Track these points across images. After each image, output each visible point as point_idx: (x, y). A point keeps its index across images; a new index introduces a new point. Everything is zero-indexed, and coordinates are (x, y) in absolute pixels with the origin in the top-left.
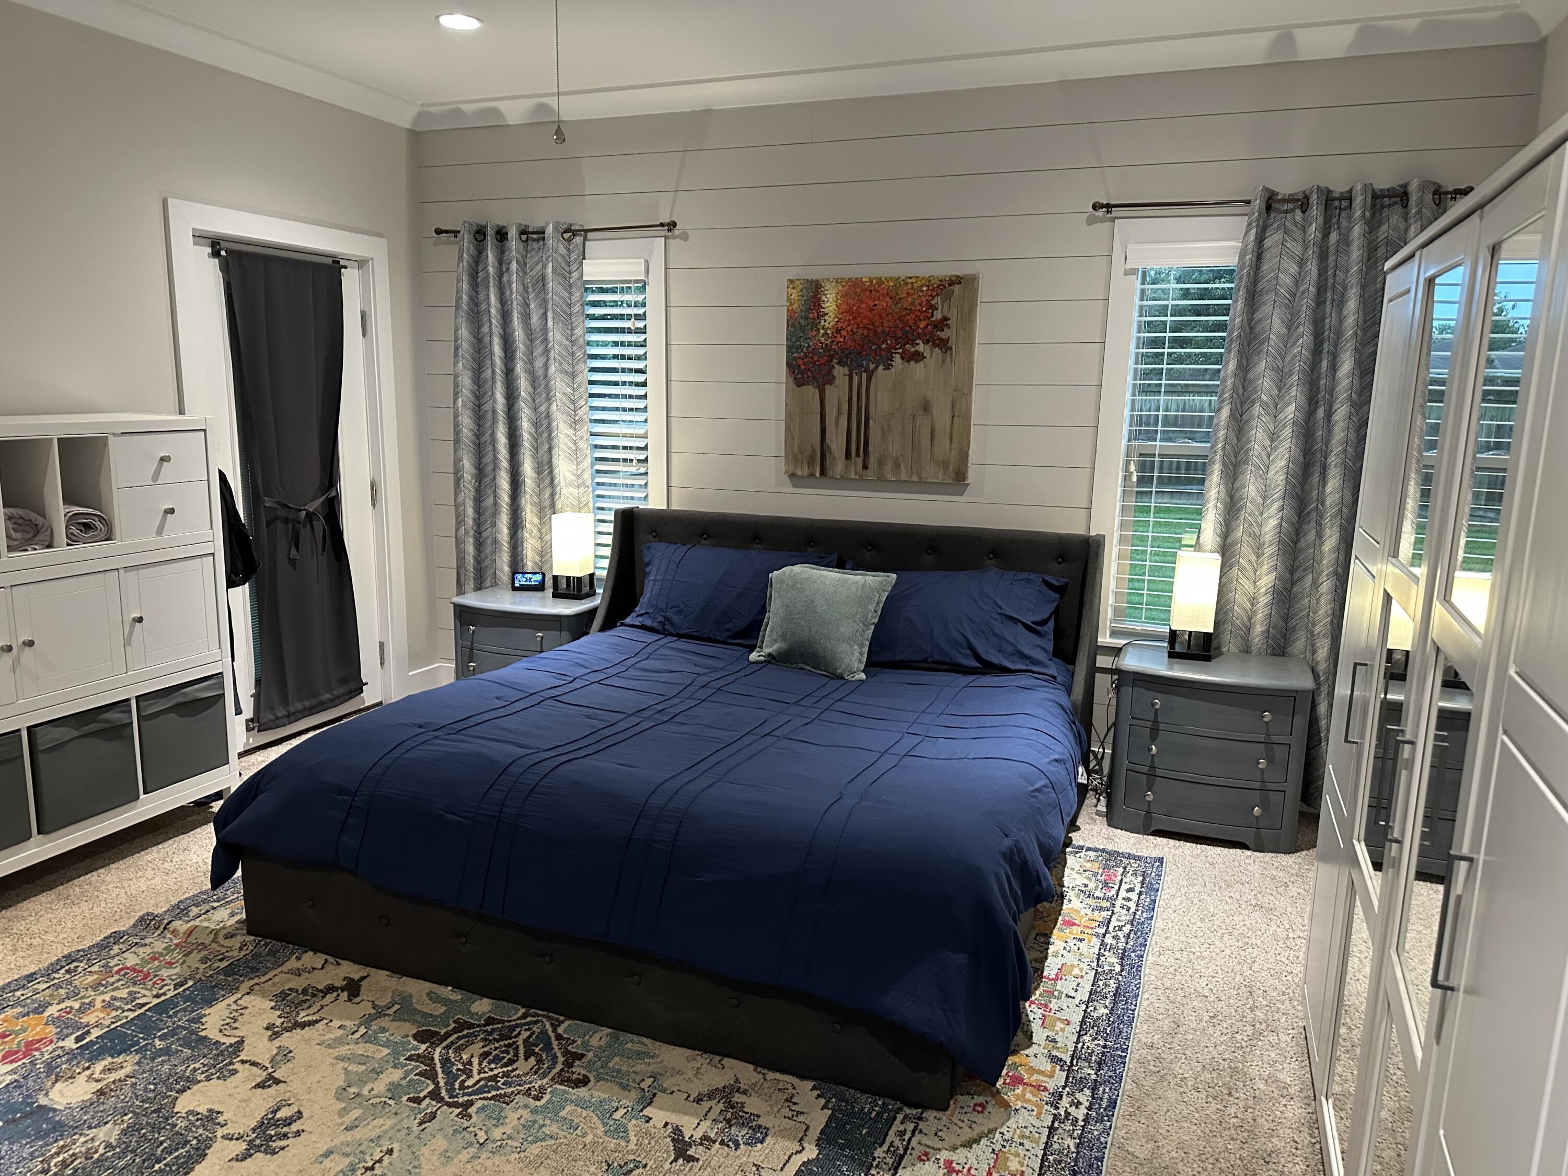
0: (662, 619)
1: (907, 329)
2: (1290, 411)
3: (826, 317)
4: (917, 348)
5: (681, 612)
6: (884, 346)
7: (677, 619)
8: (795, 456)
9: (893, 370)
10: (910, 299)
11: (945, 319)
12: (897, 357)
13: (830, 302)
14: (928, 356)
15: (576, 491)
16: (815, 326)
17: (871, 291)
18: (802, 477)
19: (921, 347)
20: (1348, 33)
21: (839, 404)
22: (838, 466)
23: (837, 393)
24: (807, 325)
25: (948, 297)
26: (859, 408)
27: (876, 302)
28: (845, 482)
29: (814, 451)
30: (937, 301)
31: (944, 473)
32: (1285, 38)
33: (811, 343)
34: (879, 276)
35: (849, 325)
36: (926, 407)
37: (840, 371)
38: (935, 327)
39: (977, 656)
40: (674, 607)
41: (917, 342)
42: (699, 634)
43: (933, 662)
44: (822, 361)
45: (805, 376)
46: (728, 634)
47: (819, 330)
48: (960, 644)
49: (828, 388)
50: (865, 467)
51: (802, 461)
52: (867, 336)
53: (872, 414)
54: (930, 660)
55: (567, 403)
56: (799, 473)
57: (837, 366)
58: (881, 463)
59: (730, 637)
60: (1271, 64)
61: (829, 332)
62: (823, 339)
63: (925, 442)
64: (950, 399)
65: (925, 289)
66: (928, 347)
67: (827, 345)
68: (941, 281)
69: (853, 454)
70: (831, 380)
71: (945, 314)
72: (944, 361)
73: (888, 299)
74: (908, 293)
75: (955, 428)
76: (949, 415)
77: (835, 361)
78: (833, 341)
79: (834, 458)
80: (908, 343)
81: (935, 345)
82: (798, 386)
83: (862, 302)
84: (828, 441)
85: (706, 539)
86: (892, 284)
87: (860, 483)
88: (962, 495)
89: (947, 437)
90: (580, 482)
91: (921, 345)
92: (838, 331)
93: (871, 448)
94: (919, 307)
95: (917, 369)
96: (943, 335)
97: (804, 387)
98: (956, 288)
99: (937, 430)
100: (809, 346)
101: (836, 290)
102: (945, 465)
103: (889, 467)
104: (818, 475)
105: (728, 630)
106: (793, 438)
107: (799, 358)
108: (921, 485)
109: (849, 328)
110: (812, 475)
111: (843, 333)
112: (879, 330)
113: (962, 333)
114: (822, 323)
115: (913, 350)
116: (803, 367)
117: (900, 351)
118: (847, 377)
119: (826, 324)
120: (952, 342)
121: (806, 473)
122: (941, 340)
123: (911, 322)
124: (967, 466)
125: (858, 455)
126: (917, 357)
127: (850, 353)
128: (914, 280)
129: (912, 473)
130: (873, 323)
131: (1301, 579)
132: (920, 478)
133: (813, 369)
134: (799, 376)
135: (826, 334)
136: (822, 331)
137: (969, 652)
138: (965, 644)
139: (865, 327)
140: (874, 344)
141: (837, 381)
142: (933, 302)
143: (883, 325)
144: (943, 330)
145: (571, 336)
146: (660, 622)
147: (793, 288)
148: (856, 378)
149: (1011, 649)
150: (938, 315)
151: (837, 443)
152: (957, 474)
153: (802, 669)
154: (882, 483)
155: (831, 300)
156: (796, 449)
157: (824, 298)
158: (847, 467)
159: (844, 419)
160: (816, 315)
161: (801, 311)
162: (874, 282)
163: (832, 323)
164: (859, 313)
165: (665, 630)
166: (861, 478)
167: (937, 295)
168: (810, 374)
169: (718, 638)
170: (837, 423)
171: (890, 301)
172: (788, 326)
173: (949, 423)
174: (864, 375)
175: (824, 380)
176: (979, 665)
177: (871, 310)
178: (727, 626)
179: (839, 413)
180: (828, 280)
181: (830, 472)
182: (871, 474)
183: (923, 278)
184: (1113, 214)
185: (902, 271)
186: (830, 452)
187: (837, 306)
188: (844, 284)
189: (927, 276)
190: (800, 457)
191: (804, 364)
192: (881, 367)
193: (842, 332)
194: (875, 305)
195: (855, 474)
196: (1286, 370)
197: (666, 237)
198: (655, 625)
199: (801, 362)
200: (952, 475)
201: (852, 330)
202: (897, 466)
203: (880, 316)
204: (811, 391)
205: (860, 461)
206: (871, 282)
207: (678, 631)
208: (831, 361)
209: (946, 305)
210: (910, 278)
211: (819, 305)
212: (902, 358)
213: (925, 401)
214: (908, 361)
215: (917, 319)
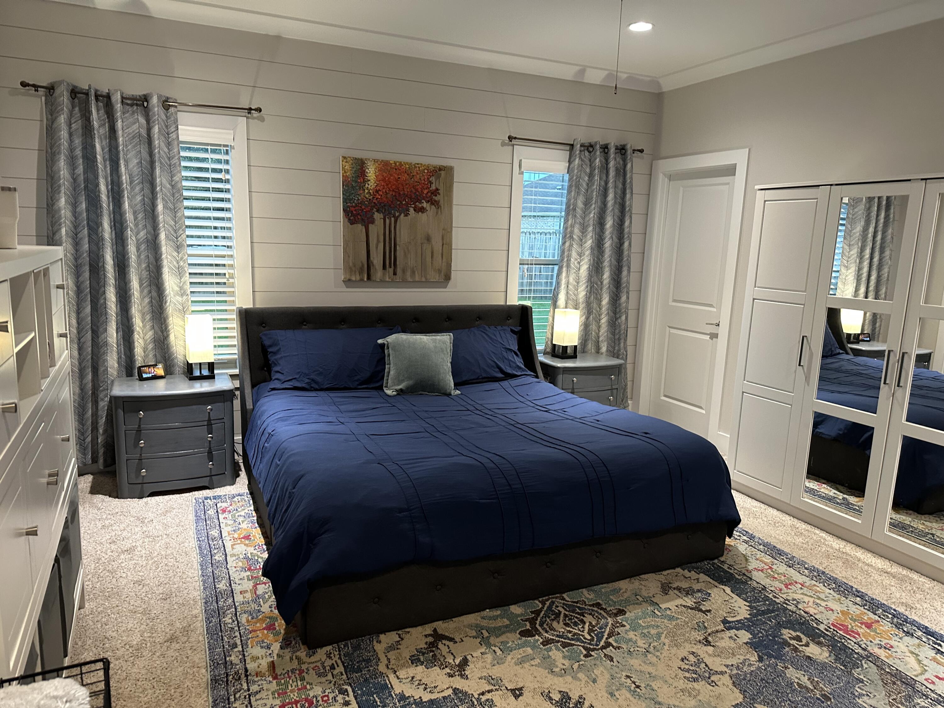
0: (307, 381)
1: (418, 193)
2: (589, 243)
3: (369, 183)
4: (423, 205)
5: (320, 374)
6: (404, 202)
7: (319, 379)
8: (350, 268)
9: (409, 217)
10: (418, 176)
11: (437, 189)
12: (412, 210)
13: (371, 173)
14: (429, 210)
15: (181, 299)
16: (362, 188)
17: (396, 169)
18: (356, 281)
19: (425, 205)
20: (604, 74)
21: (378, 236)
22: (378, 273)
23: (376, 229)
24: (357, 186)
25: (438, 177)
26: (390, 239)
27: (400, 176)
28: (382, 283)
29: (363, 265)
30: (433, 179)
31: (439, 276)
32: (582, 72)
33: (360, 198)
34: (400, 161)
35: (384, 188)
36: (428, 239)
37: (378, 216)
38: (432, 193)
39: (502, 371)
40: (315, 371)
41: (423, 201)
42: (337, 386)
43: (483, 378)
44: (367, 209)
45: (356, 218)
46: (357, 383)
47: (364, 190)
48: (493, 366)
49: (371, 227)
50: (395, 274)
51: (355, 272)
52: (395, 196)
53: (398, 242)
54: (481, 377)
55: (172, 232)
56: (354, 279)
57: (376, 213)
58: (404, 271)
59: (358, 385)
60: (575, 81)
61: (371, 191)
62: (367, 196)
63: (429, 259)
64: (441, 234)
65: (426, 171)
66: (428, 205)
67: (370, 199)
68: (435, 168)
69: (387, 266)
70: (373, 222)
71: (438, 187)
72: (437, 213)
73: (406, 175)
74: (417, 173)
75: (444, 251)
76: (441, 244)
77: (375, 210)
78: (373, 198)
79: (376, 269)
80: (417, 202)
81: (432, 204)
82: (351, 224)
83: (391, 175)
84: (371, 259)
85: (305, 325)
86: (407, 166)
87: (393, 284)
88: (446, 287)
89: (440, 256)
90: (182, 292)
91: (425, 203)
92: (377, 191)
93: (398, 263)
94: (423, 182)
95: (423, 217)
96: (436, 198)
97: (356, 225)
98: (443, 173)
99: (435, 252)
100: (358, 199)
101: (374, 166)
102: (440, 271)
103: (408, 274)
104: (366, 279)
105: (357, 381)
106: (349, 257)
107: (352, 206)
108: (426, 283)
109: (384, 191)
110: (362, 280)
111: (381, 193)
112: (401, 193)
113: (446, 198)
114: (367, 185)
115: (420, 206)
116: (354, 212)
117: (413, 206)
118: (382, 220)
119: (369, 187)
120: (441, 203)
121: (358, 278)
122: (435, 201)
123: (420, 190)
124: (451, 272)
125: (390, 267)
126: (422, 210)
127: (385, 206)
128: (420, 166)
129: (422, 276)
130: (398, 189)
131: (620, 317)
132: (426, 279)
133: (362, 214)
134: (352, 218)
135: (369, 193)
136: (366, 191)
137: (497, 370)
138: (495, 366)
139: (393, 191)
140: (398, 201)
141: (376, 222)
142: (431, 179)
143: (404, 190)
144: (436, 196)
145: (172, 181)
146: (307, 383)
147: (346, 162)
148: (387, 221)
149: (514, 365)
150: (433, 187)
151: (377, 260)
152: (446, 276)
153: (421, 394)
154: (405, 283)
155: (372, 172)
156: (351, 264)
157: (367, 170)
158: (384, 274)
159: (381, 245)
160: (362, 180)
161: (353, 177)
162: (398, 164)
163: (373, 186)
164: (390, 182)
165: (312, 387)
166: (393, 281)
167: (433, 176)
168: (359, 217)
169: (352, 387)
170: (377, 248)
171: (408, 177)
172: (343, 185)
173: (441, 248)
174: (393, 219)
175: (367, 222)
176: (503, 376)
177: (397, 181)
178: (356, 378)
179: (378, 241)
180: (369, 160)
181: (373, 278)
182: (398, 278)
183: (425, 165)
184: (513, 142)
185: (414, 160)
186: (373, 265)
187: (376, 176)
188: (379, 163)
189: (427, 164)
190: (354, 269)
191: (355, 211)
192: (403, 215)
193: (379, 192)
194: (399, 178)
195: (389, 278)
196: (586, 224)
197: (247, 118)
198: (304, 385)
199: (352, 209)
200: (443, 277)
201: (386, 192)
202: (413, 272)
203: (403, 185)
204: (360, 228)
205: (391, 270)
206: (395, 164)
207: (322, 387)
208: (373, 209)
209: (438, 181)
210: (418, 164)
211: (364, 174)
212: (415, 210)
213: (428, 235)
214: (418, 212)
215: (423, 189)
